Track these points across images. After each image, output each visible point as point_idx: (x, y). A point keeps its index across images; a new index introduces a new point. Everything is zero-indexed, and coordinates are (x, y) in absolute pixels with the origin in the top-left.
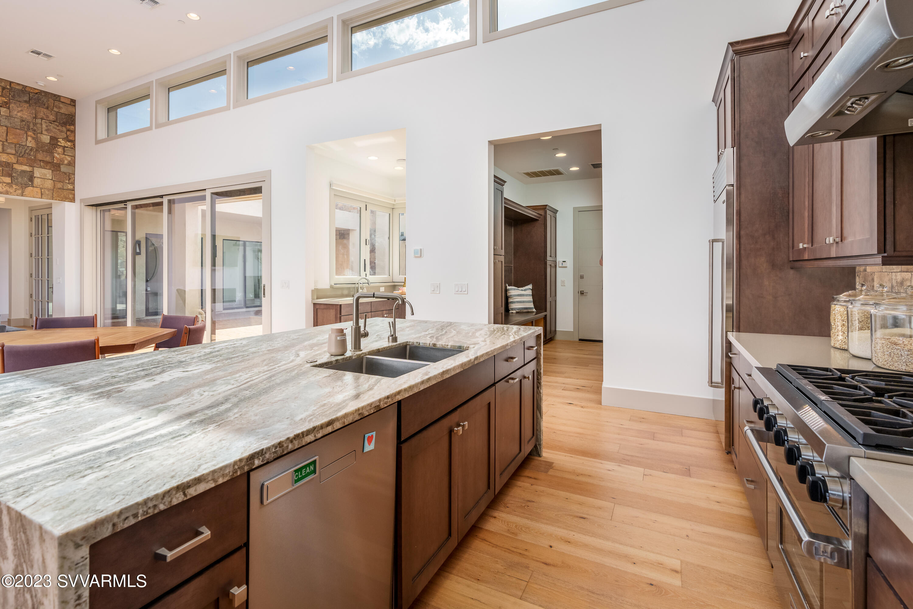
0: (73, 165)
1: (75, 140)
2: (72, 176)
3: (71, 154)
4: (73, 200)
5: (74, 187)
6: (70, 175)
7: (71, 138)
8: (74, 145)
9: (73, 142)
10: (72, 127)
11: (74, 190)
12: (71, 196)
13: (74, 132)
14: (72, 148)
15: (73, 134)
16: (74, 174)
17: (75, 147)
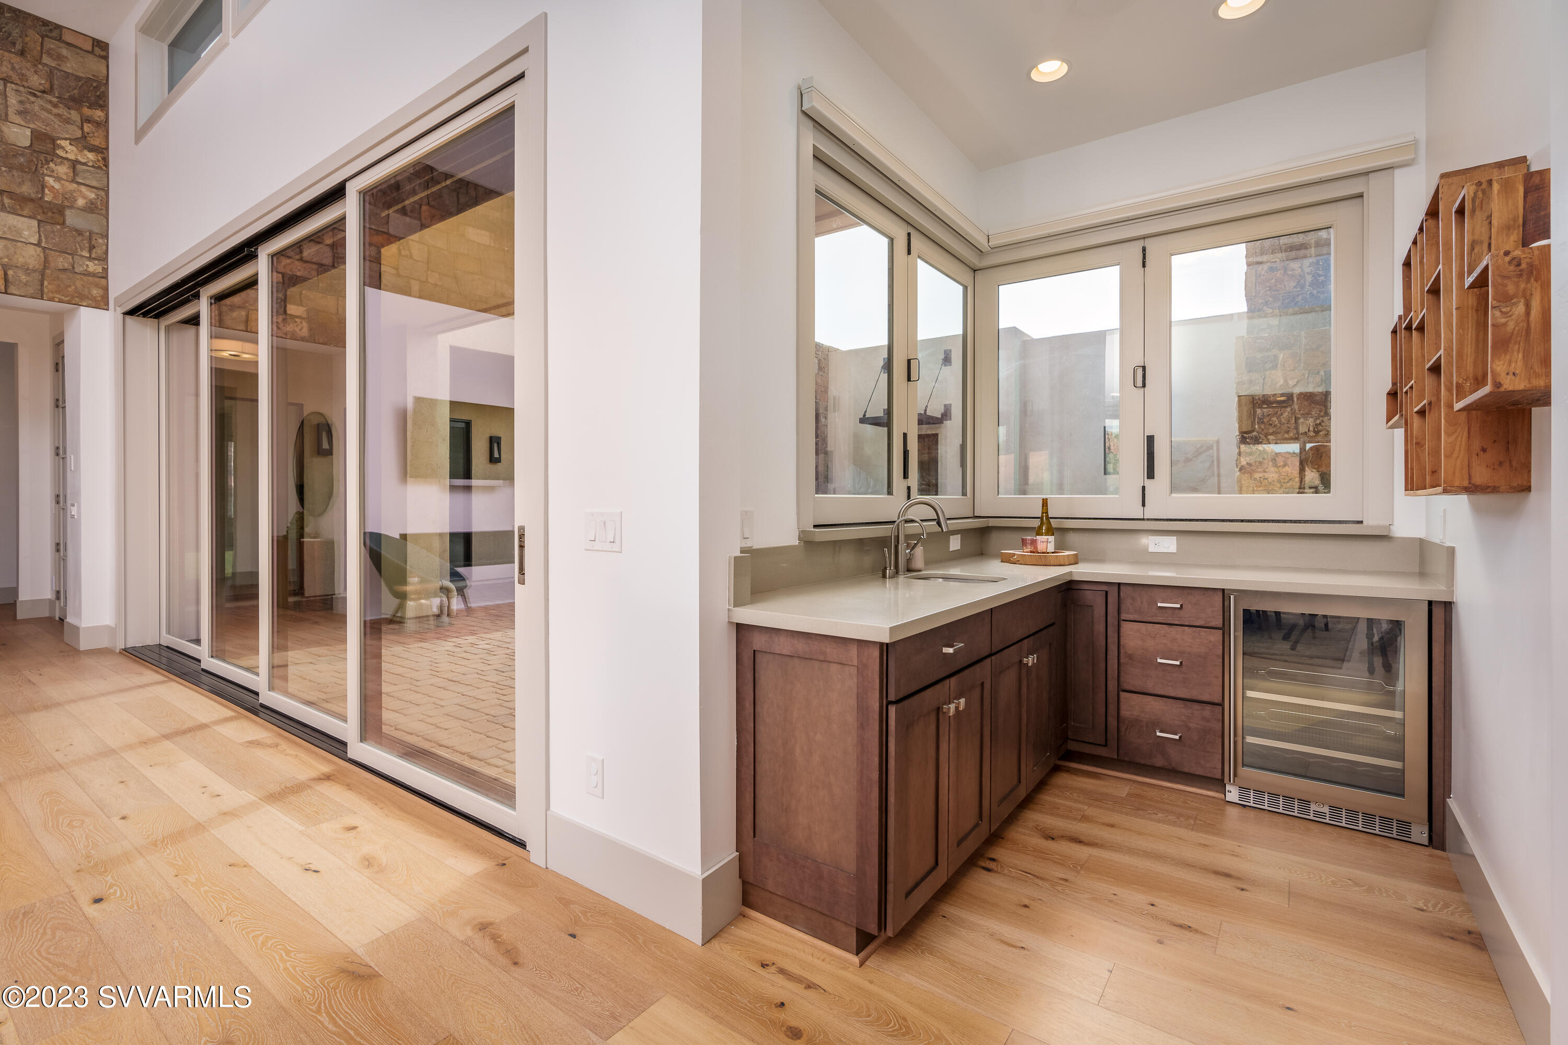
0: (104, 212)
1: (107, 148)
2: (100, 241)
3: (94, 183)
4: (102, 303)
5: (106, 270)
6: (94, 237)
7: (96, 142)
8: (106, 160)
9: (103, 151)
10: (98, 114)
11: (106, 278)
12: (95, 292)
13: (103, 125)
14: (99, 168)
15: (101, 132)
16: (107, 237)
17: (107, 166)
